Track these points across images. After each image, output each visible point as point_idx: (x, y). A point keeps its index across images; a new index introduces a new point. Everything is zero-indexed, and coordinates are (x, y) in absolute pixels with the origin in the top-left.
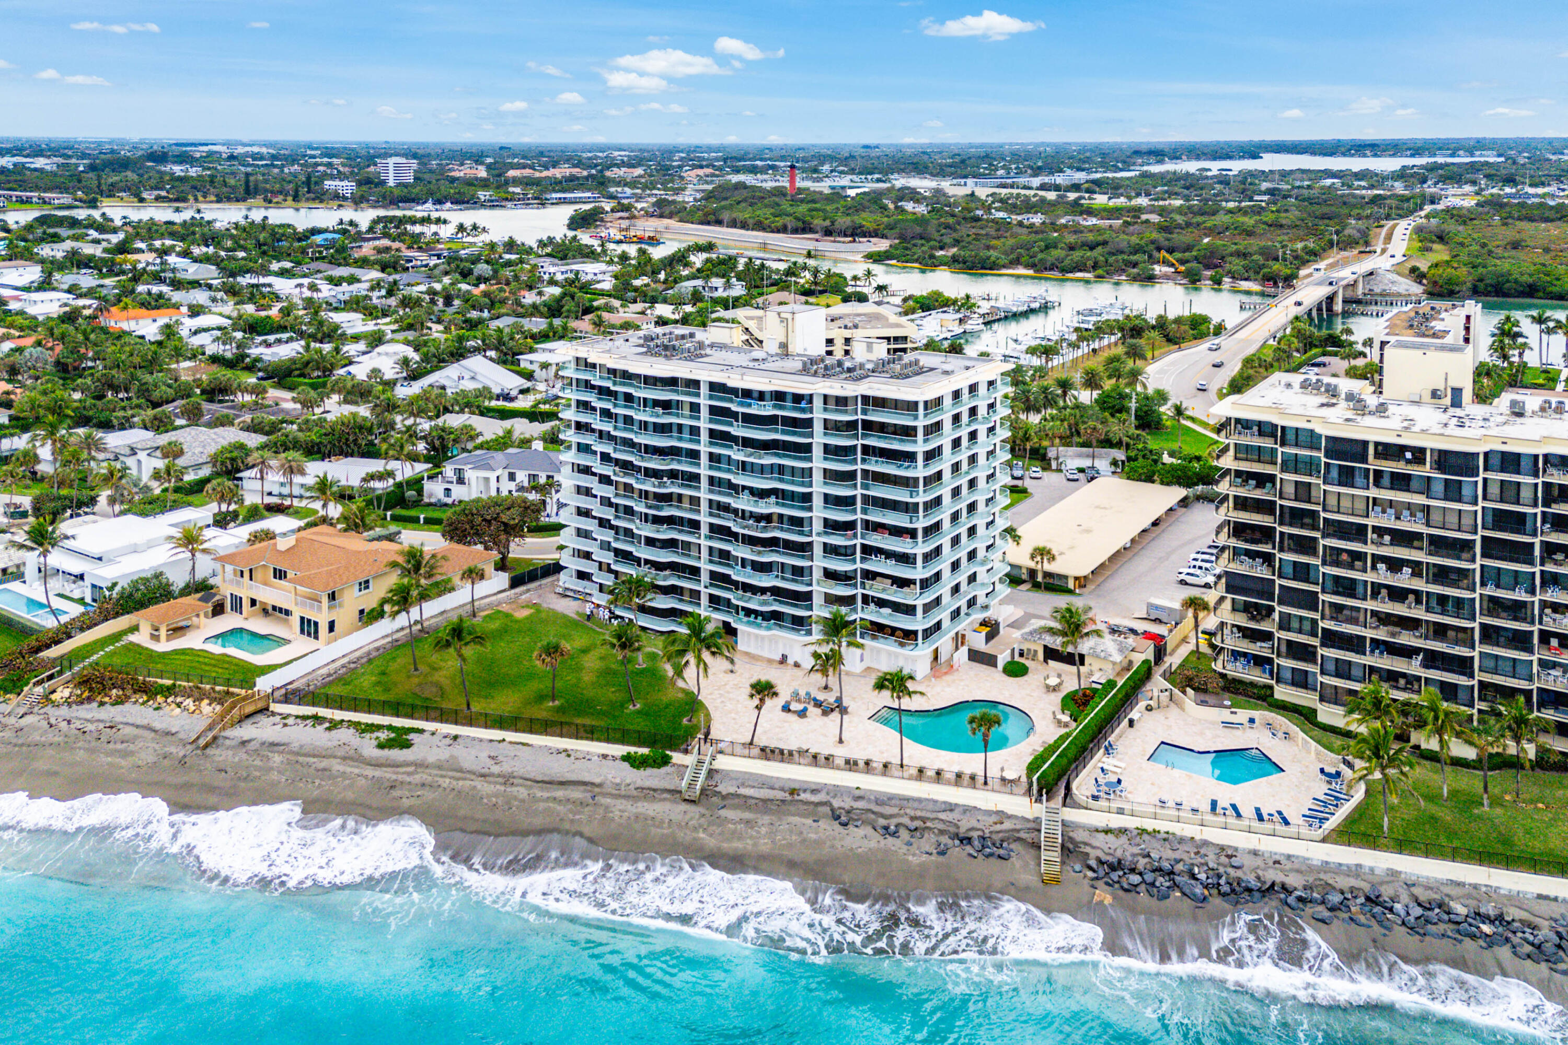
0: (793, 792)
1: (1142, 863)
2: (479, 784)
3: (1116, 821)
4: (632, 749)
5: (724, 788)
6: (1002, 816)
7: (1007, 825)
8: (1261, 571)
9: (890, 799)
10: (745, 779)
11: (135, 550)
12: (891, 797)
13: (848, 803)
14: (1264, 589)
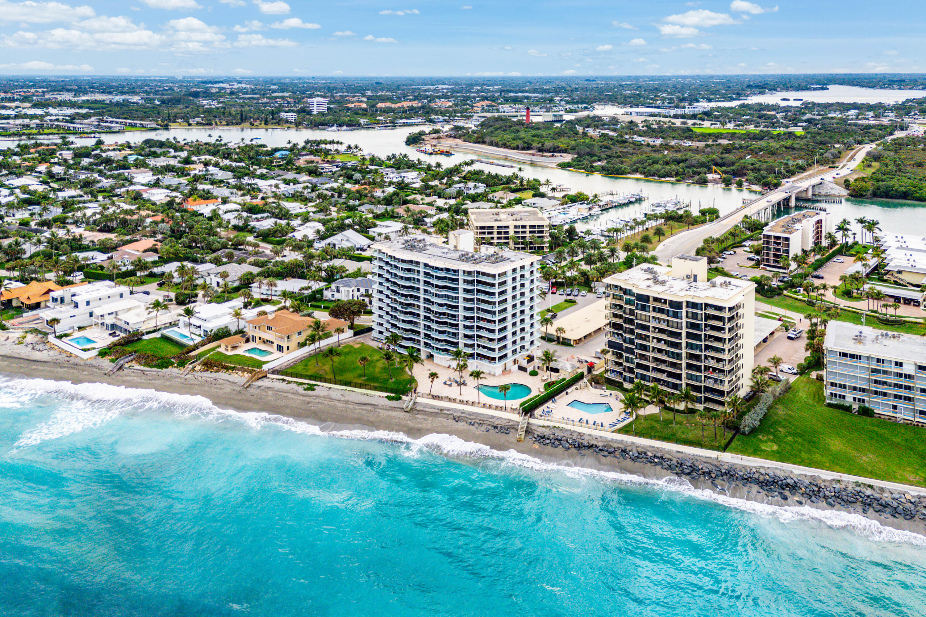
0: (441, 410)
1: (552, 436)
2: (337, 403)
3: (546, 423)
4: (389, 394)
5: (418, 408)
6: (510, 420)
7: (511, 423)
8: (619, 341)
9: (474, 414)
10: (426, 405)
11: (217, 317)
12: (474, 413)
13: (459, 414)
14: (620, 347)
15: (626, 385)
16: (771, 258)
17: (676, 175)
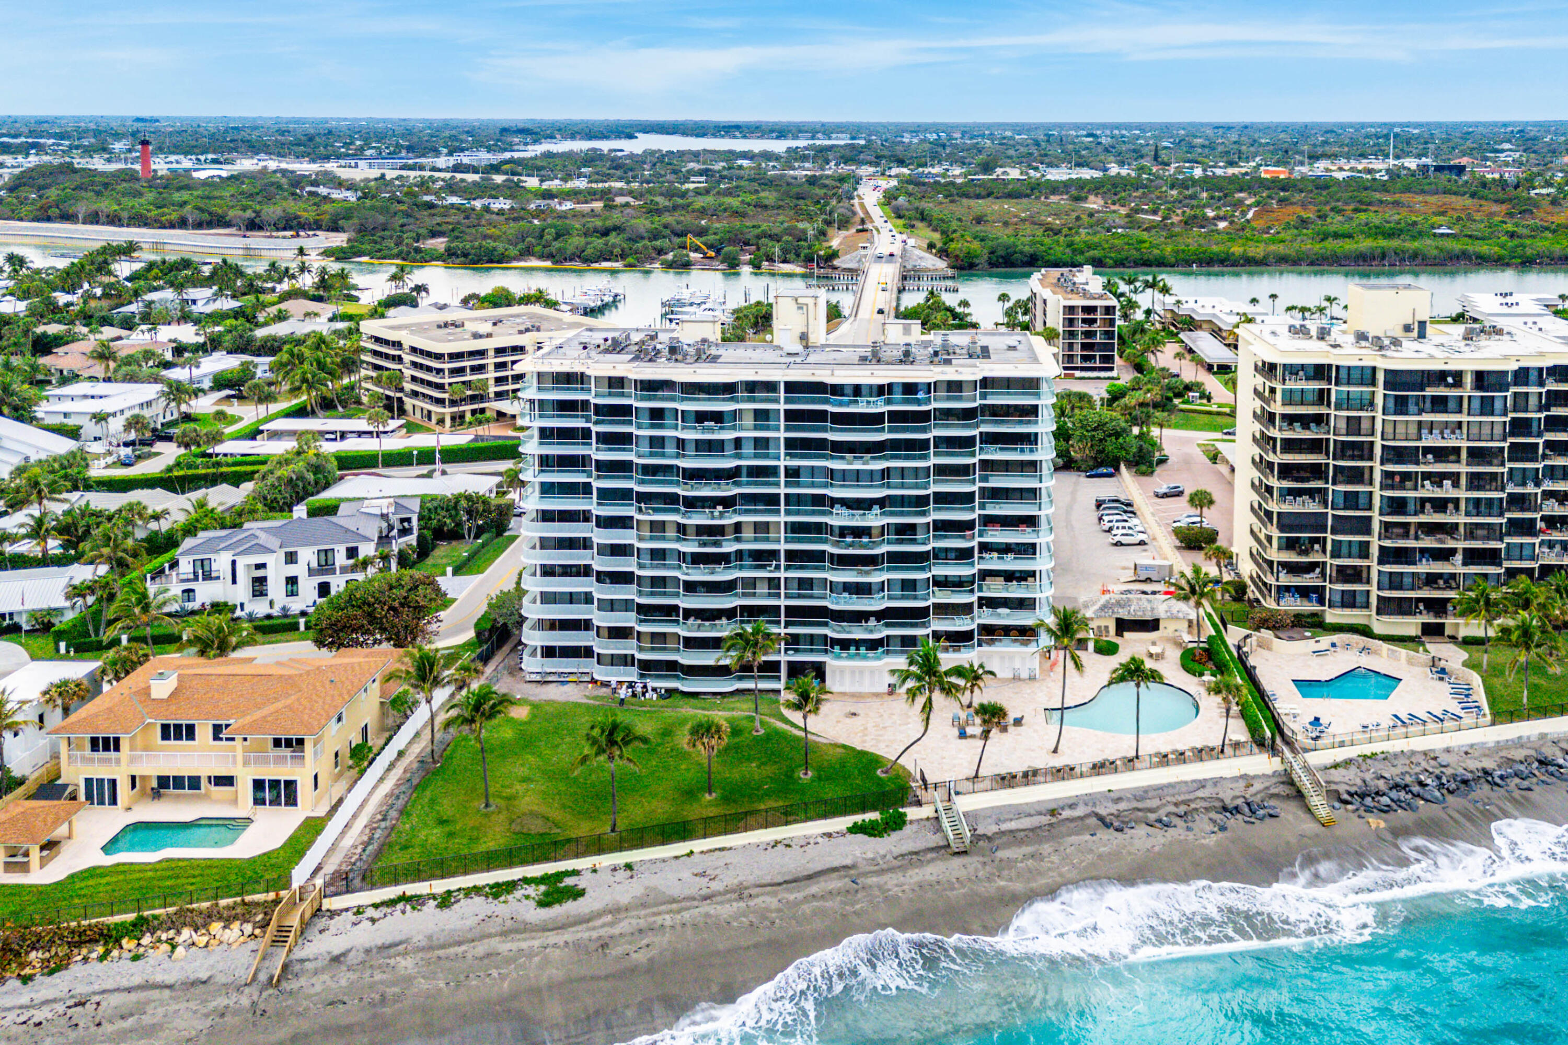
0: (1053, 813)
1: (1381, 784)
3: (1341, 755)
4: (858, 818)
6: (1248, 780)
7: (1258, 786)
9: (1146, 792)
10: (1000, 814)
12: (1146, 790)
13: (1113, 808)
14: (1317, 522)
15: (1333, 616)
16: (1078, 351)
17: (623, 256)
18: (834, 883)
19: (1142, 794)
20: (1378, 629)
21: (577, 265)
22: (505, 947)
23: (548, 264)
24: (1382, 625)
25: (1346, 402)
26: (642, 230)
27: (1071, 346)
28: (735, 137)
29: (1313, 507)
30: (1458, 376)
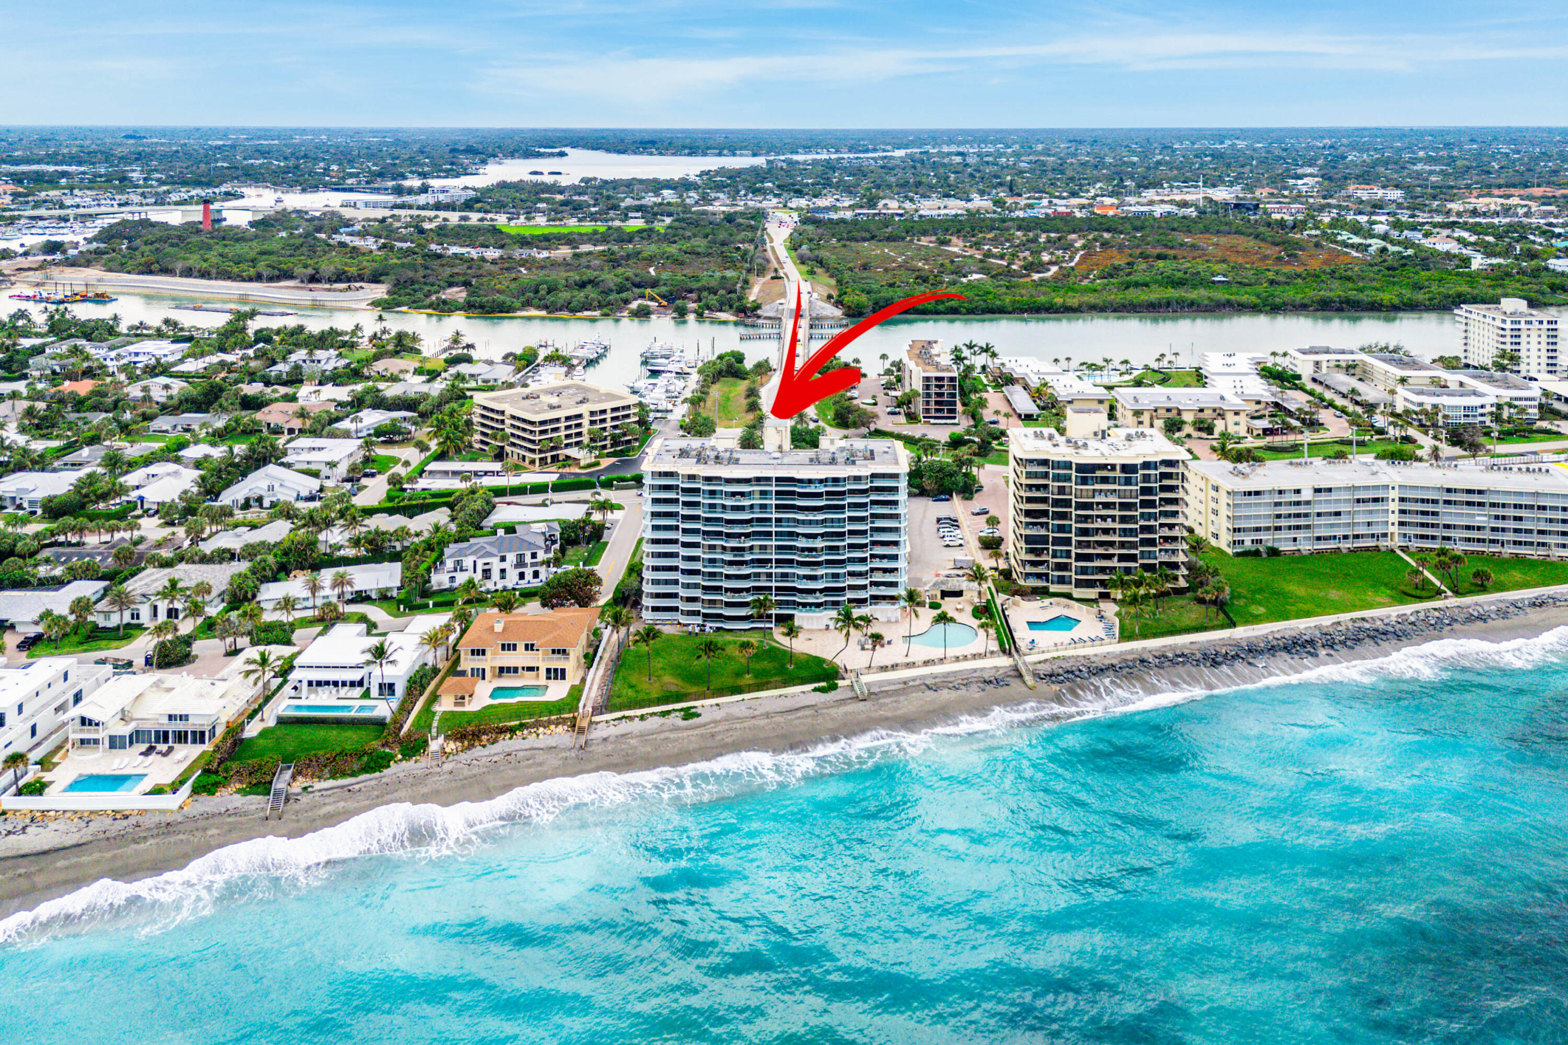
0: (906, 684)
3: (1042, 657)
4: (816, 685)
5: (876, 690)
6: (997, 668)
7: (1001, 672)
10: (881, 683)
12: (951, 674)
13: (933, 681)
14: (1044, 540)
15: (1053, 588)
16: (933, 406)
17: (600, 307)
18: (807, 712)
19: (948, 674)
20: (1075, 596)
21: (565, 314)
22: (672, 736)
23: (543, 313)
24: (1078, 593)
25: (1057, 478)
26: (611, 285)
27: (928, 403)
28: (651, 154)
29: (1043, 532)
30: (1113, 467)
